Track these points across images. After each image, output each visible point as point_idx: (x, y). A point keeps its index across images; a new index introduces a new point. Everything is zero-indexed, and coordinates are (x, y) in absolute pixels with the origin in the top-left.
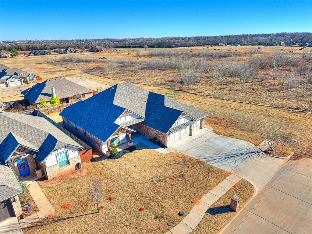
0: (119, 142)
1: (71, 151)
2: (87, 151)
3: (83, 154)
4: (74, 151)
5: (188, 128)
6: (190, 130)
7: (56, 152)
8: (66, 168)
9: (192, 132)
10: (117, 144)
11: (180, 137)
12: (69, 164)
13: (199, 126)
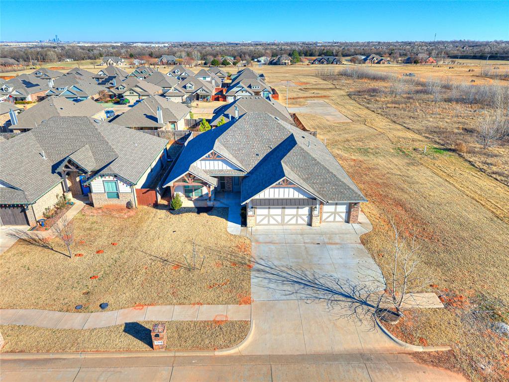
0: (202, 196)
1: (122, 183)
2: (148, 191)
3: (143, 193)
4: (125, 185)
5: (305, 211)
6: (311, 216)
7: (103, 179)
8: (115, 202)
9: (313, 220)
10: (197, 197)
11: (283, 219)
12: (119, 198)
13: (344, 215)
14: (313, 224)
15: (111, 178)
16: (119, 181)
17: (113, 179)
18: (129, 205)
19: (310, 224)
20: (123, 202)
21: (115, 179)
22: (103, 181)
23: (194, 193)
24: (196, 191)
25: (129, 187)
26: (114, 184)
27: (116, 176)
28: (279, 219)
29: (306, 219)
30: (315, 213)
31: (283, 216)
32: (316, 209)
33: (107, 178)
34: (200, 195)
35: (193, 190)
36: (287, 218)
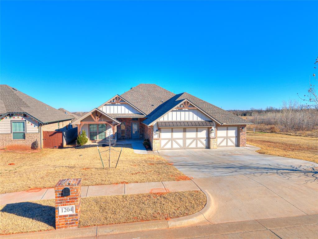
1: (30, 123)
2: (55, 133)
3: (50, 136)
4: (33, 125)
5: (203, 134)
6: (208, 139)
7: (12, 119)
8: (20, 142)
9: (211, 143)
10: (101, 140)
11: (184, 143)
12: (25, 139)
13: (234, 140)
14: (211, 146)
15: (20, 118)
16: (27, 121)
17: (22, 119)
18: (34, 146)
19: (208, 147)
20: (28, 143)
21: (24, 119)
22: (11, 121)
23: (98, 136)
24: (101, 134)
25: (36, 127)
26: (22, 124)
27: (25, 116)
28: (181, 142)
29: (205, 142)
30: (212, 135)
31: (185, 139)
32: (212, 132)
33: (16, 118)
34: (104, 138)
35: (98, 133)
36: (188, 142)
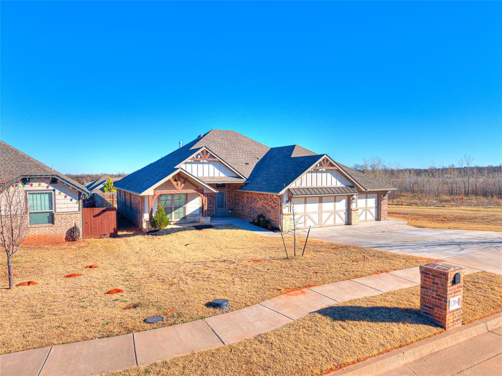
1: (63, 194)
2: (104, 211)
3: (94, 216)
4: (69, 198)
5: (342, 205)
6: (349, 211)
7: (27, 187)
8: (45, 230)
11: (320, 219)
12: (53, 223)
14: (353, 222)
15: (44, 186)
16: (57, 192)
17: (48, 187)
18: (72, 236)
19: (349, 222)
20: (61, 229)
21: (51, 188)
24: (177, 211)
25: (74, 201)
26: (47, 196)
27: (54, 181)
28: (316, 217)
29: (344, 216)
30: (353, 206)
33: (36, 186)
34: (182, 216)
35: (173, 209)
36: (325, 216)
